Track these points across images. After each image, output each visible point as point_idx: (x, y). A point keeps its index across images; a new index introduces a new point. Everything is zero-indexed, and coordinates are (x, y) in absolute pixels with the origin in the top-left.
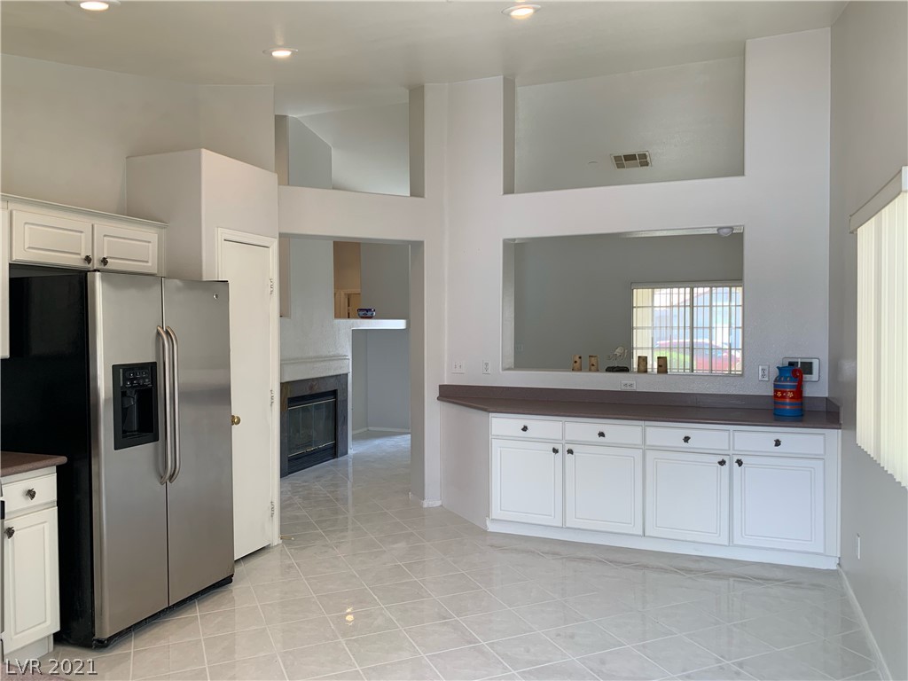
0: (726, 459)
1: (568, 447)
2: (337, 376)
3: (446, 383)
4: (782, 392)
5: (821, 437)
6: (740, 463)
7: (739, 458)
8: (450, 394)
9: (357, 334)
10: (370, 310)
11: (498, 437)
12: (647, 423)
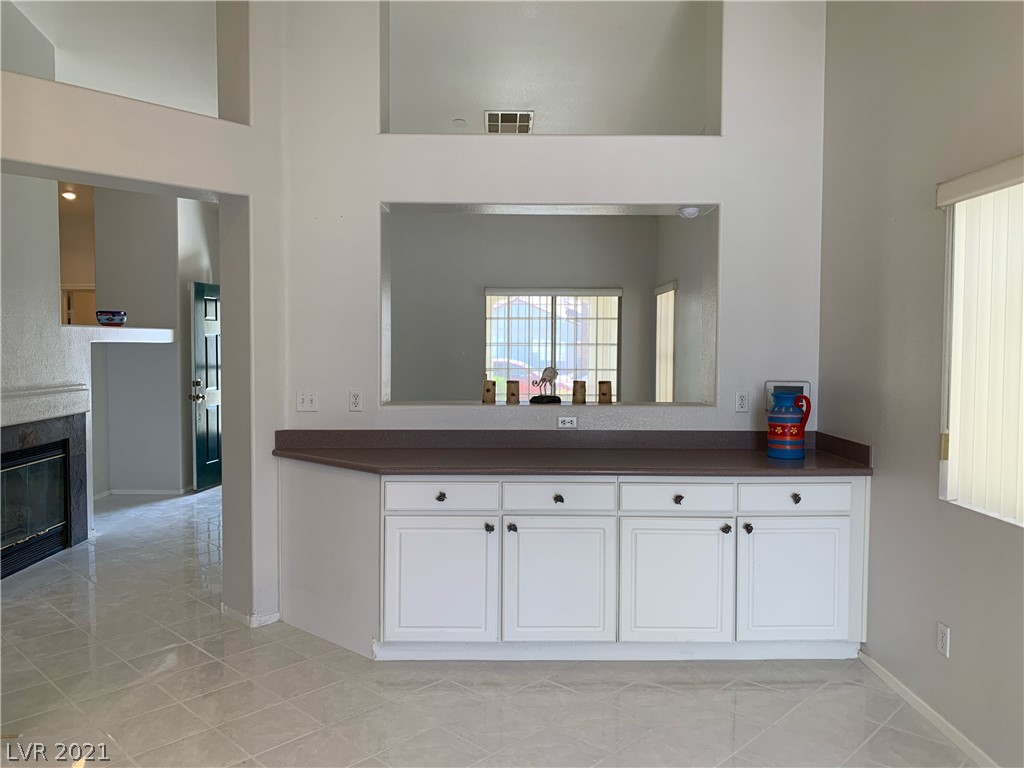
0: (731, 523)
1: (508, 520)
2: (67, 417)
3: (287, 427)
4: (784, 428)
5: (848, 487)
6: (749, 528)
7: (748, 521)
8: (293, 445)
9: (100, 351)
10: (119, 313)
11: (396, 513)
12: (622, 478)
